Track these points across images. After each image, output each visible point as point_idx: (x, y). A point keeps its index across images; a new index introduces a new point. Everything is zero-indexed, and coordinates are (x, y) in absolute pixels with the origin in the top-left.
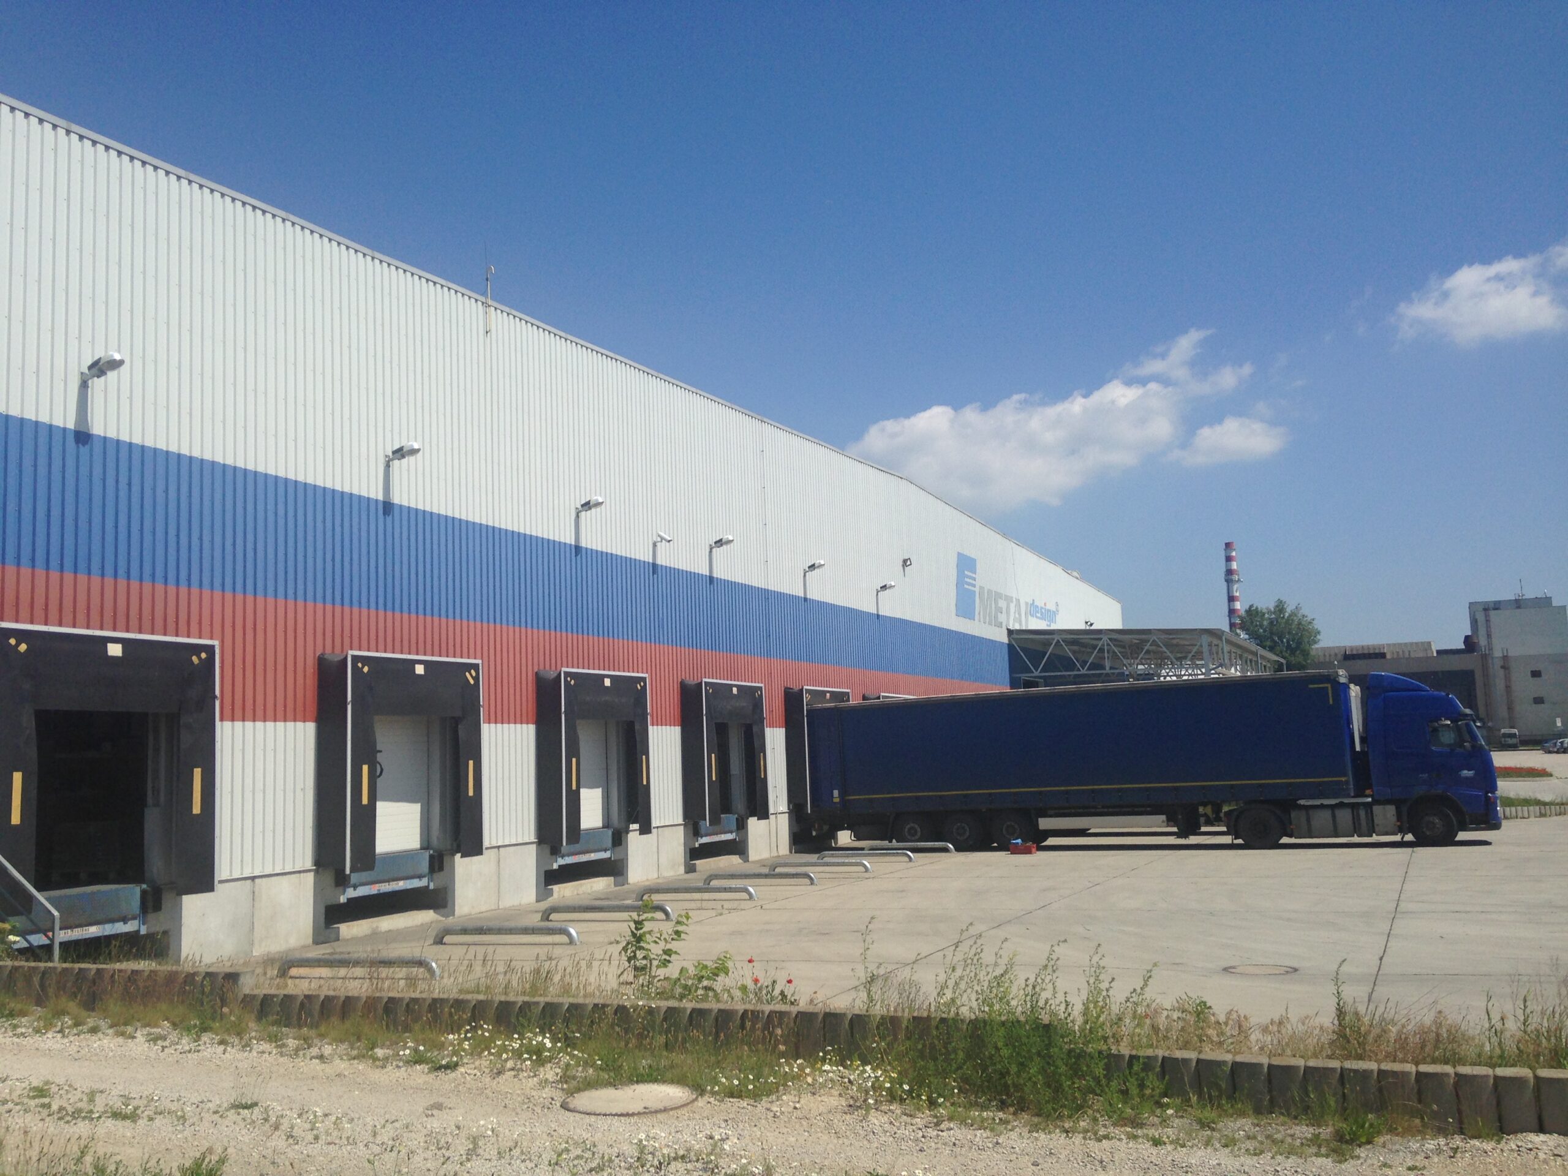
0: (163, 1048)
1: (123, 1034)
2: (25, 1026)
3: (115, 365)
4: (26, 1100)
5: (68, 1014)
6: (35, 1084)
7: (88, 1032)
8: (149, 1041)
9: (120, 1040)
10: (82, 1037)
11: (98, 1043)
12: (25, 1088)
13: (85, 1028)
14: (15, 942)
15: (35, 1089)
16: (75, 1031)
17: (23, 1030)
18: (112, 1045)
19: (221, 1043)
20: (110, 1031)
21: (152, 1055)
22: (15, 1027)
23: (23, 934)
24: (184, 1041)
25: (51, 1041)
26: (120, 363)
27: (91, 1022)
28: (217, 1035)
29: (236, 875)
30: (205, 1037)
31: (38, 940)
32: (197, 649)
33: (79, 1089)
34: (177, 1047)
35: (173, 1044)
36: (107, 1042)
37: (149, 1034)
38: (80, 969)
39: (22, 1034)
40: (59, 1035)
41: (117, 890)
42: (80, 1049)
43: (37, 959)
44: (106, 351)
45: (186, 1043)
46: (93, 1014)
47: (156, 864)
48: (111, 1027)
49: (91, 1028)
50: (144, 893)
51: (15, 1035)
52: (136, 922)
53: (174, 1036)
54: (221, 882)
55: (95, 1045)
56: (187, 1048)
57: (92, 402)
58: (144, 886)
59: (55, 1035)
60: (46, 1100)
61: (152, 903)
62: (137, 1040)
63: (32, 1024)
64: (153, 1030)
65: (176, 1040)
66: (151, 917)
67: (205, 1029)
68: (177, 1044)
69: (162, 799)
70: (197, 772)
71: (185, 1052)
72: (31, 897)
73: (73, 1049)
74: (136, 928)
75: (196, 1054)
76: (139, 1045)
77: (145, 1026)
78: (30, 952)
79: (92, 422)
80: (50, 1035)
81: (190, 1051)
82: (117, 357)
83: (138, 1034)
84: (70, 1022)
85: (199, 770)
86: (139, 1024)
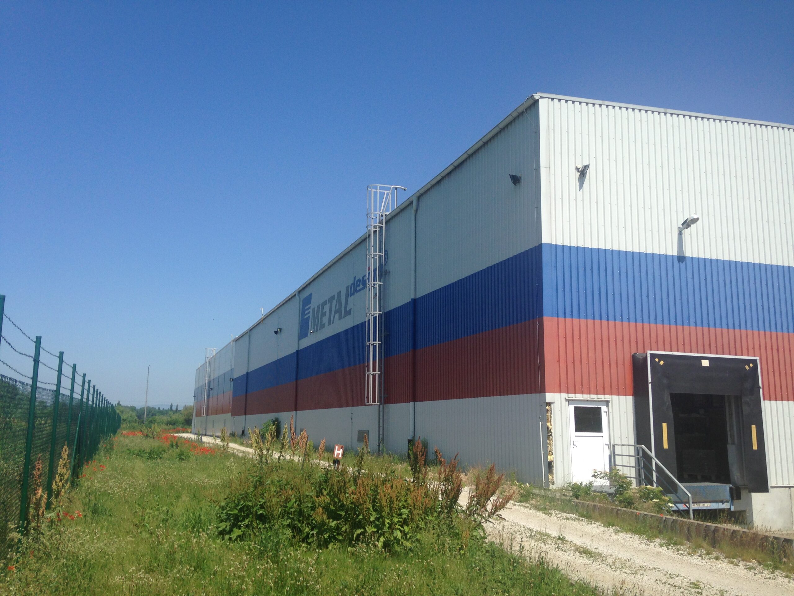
0: (755, 574)
1: (732, 563)
2: (683, 550)
3: (695, 221)
4: (689, 589)
5: (703, 547)
6: (692, 581)
7: (714, 559)
8: (747, 569)
9: (731, 565)
10: (711, 560)
11: (720, 565)
12: (688, 582)
13: (712, 556)
14: (672, 507)
15: (692, 583)
16: (707, 557)
17: (682, 552)
18: (727, 568)
19: (787, 576)
20: (726, 560)
21: (749, 576)
22: (678, 550)
23: (675, 503)
24: (765, 572)
25: (696, 560)
26: (697, 219)
27: (715, 554)
28: (784, 572)
29: (780, 484)
30: (777, 572)
31: (682, 507)
32: (748, 362)
33: (714, 588)
34: (763, 575)
35: (759, 573)
36: (724, 565)
37: (746, 565)
38: (707, 525)
39: (682, 554)
40: (700, 558)
41: (717, 486)
42: (711, 567)
43: (683, 517)
44: (690, 215)
45: (766, 574)
46: (715, 550)
47: (736, 474)
48: (725, 558)
49: (716, 557)
50: (731, 489)
51: (678, 554)
52: (729, 504)
53: (760, 568)
54: (772, 487)
55: (719, 566)
56: (768, 576)
57: (685, 241)
58: (731, 486)
59: (698, 557)
60: (699, 591)
61: (735, 495)
62: (740, 567)
63: (686, 550)
64: (748, 563)
65: (762, 571)
66: (736, 502)
67: (776, 568)
68: (762, 573)
69: (736, 441)
70: (754, 427)
71: (767, 578)
72: (676, 485)
73: (708, 566)
74: (729, 507)
75: (773, 580)
76: (741, 570)
77: (743, 560)
78: (679, 512)
79: (685, 251)
80: (695, 557)
81: (770, 578)
82: (695, 217)
83: (740, 564)
84: (704, 552)
85: (754, 426)
86: (740, 559)
